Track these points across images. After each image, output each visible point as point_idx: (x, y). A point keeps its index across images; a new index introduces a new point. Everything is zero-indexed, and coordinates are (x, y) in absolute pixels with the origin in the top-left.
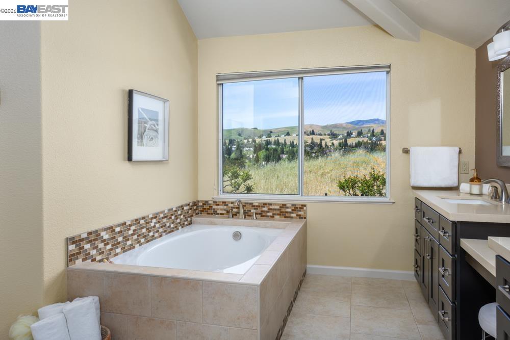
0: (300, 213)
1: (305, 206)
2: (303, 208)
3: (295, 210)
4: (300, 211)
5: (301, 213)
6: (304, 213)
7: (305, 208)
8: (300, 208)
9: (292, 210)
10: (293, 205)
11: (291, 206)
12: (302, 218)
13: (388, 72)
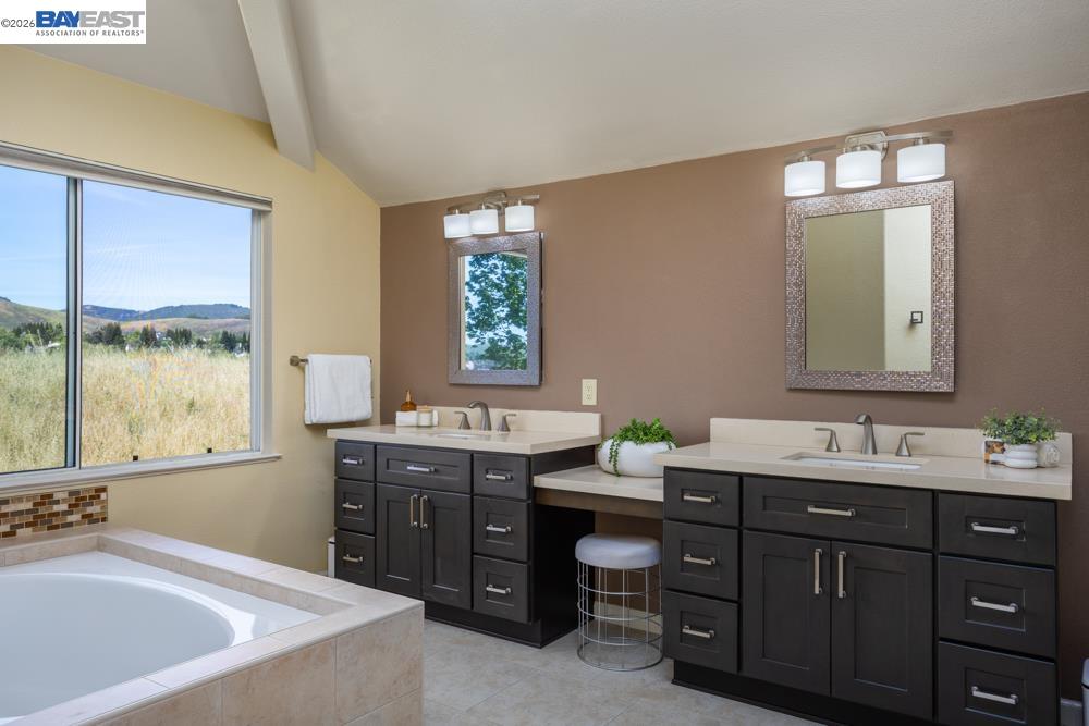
0: (89, 510)
1: (104, 489)
2: (99, 497)
3: (76, 506)
4: (91, 504)
5: (94, 509)
6: (102, 508)
7: (103, 496)
8: (92, 497)
9: (70, 506)
10: (71, 493)
11: (65, 495)
12: (97, 521)
13: (257, 214)
